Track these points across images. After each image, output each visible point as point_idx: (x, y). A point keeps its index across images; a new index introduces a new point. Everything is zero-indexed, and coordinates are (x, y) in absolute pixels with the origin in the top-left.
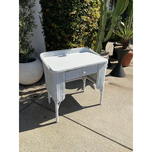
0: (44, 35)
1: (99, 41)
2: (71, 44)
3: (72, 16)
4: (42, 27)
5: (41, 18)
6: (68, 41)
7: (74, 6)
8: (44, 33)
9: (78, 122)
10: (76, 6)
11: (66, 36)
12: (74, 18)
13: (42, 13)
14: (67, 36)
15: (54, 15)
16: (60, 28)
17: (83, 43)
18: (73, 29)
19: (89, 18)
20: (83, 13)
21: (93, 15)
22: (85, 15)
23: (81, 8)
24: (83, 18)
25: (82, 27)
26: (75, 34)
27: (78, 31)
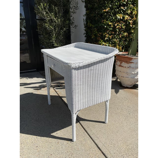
0: (85, 37)
1: (133, 40)
4: (85, 29)
5: (84, 20)
7: (108, 3)
8: (85, 34)
10: (110, 4)
11: (98, 35)
12: (107, 16)
13: (86, 16)
15: (92, 15)
16: (95, 27)
17: (121, 45)
18: (105, 27)
19: (127, 16)
20: (120, 11)
21: (134, 14)
22: (122, 13)
23: (116, 5)
24: (117, 16)
25: (117, 26)
26: (108, 33)
27: (111, 29)
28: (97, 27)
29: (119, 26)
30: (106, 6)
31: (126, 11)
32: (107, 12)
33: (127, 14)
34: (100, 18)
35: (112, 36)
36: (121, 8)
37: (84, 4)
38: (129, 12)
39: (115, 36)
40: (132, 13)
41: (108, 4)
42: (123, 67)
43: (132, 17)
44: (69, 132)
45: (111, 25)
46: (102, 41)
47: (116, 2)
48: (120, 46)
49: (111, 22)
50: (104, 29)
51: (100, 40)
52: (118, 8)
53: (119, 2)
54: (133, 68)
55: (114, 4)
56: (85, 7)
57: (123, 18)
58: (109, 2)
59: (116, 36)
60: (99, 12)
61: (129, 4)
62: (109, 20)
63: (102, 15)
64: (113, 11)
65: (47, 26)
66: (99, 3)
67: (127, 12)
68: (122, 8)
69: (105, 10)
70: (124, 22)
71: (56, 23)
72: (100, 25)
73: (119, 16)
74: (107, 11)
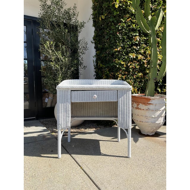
0: (95, 79)
3: (117, 53)
5: (94, 61)
8: (95, 76)
10: (121, 43)
11: (110, 75)
12: (119, 55)
16: (106, 68)
17: (136, 86)
18: (118, 66)
19: (141, 56)
20: (133, 51)
21: (148, 54)
22: (135, 52)
23: (128, 45)
24: (130, 55)
25: (130, 66)
27: (124, 69)
28: (108, 67)
29: (133, 66)
30: (118, 45)
31: (138, 50)
32: (119, 52)
33: (141, 54)
34: (112, 58)
35: (125, 76)
36: (133, 48)
37: (94, 45)
38: (142, 51)
39: (129, 76)
40: (145, 53)
41: (119, 43)
42: (141, 109)
43: (146, 57)
45: (123, 65)
47: (127, 41)
48: (135, 88)
49: (124, 61)
50: (116, 69)
52: (130, 47)
53: (131, 42)
54: (152, 110)
55: (125, 43)
56: (95, 48)
57: (137, 57)
58: (120, 41)
59: (130, 77)
60: (110, 51)
61: (142, 44)
62: (121, 60)
63: (113, 55)
64: (125, 50)
65: (53, 66)
66: (110, 43)
67: (140, 52)
68: (135, 47)
69: (116, 49)
70: (138, 61)
71: (62, 62)
72: (112, 65)
73: (132, 56)
74: (118, 50)
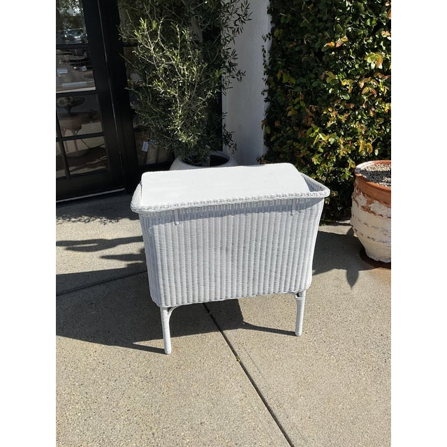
0: (265, 101)
2: (317, 134)
3: (333, 53)
4: (266, 77)
5: (265, 52)
6: (313, 125)
7: (342, 22)
8: (266, 94)
9: (236, 350)
10: (349, 23)
11: (308, 111)
12: (337, 59)
13: (270, 39)
14: (311, 109)
16: (299, 85)
17: (371, 136)
18: (330, 92)
20: (378, 44)
23: (367, 27)
24: (369, 60)
25: (364, 87)
26: (338, 107)
27: (347, 97)
28: (304, 86)
29: (372, 87)
30: (338, 32)
32: (339, 49)
34: (317, 62)
35: (346, 115)
36: (380, 35)
39: (357, 113)
41: (342, 25)
42: (374, 213)
44: (232, 419)
45: (346, 86)
46: (317, 131)
47: (367, 17)
48: (367, 139)
49: (349, 77)
50: (325, 97)
51: (310, 127)
52: (372, 34)
53: (378, 16)
55: (360, 22)
56: (270, 12)
58: (346, 19)
59: (359, 114)
60: (314, 41)
62: (342, 72)
63: (319, 54)
64: (356, 45)
69: (332, 44)
71: (184, 77)
73: (374, 62)
74: (338, 46)
